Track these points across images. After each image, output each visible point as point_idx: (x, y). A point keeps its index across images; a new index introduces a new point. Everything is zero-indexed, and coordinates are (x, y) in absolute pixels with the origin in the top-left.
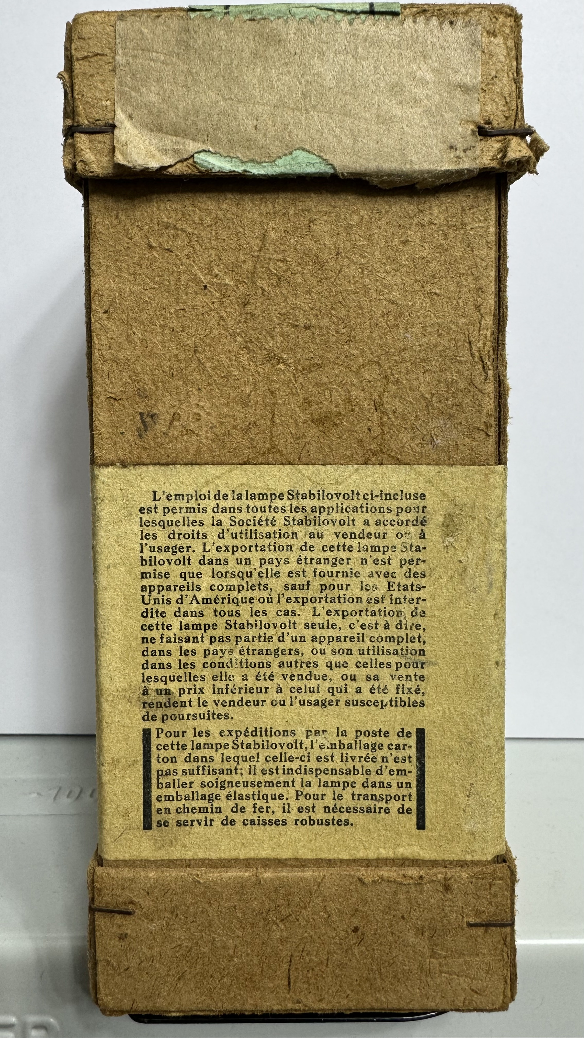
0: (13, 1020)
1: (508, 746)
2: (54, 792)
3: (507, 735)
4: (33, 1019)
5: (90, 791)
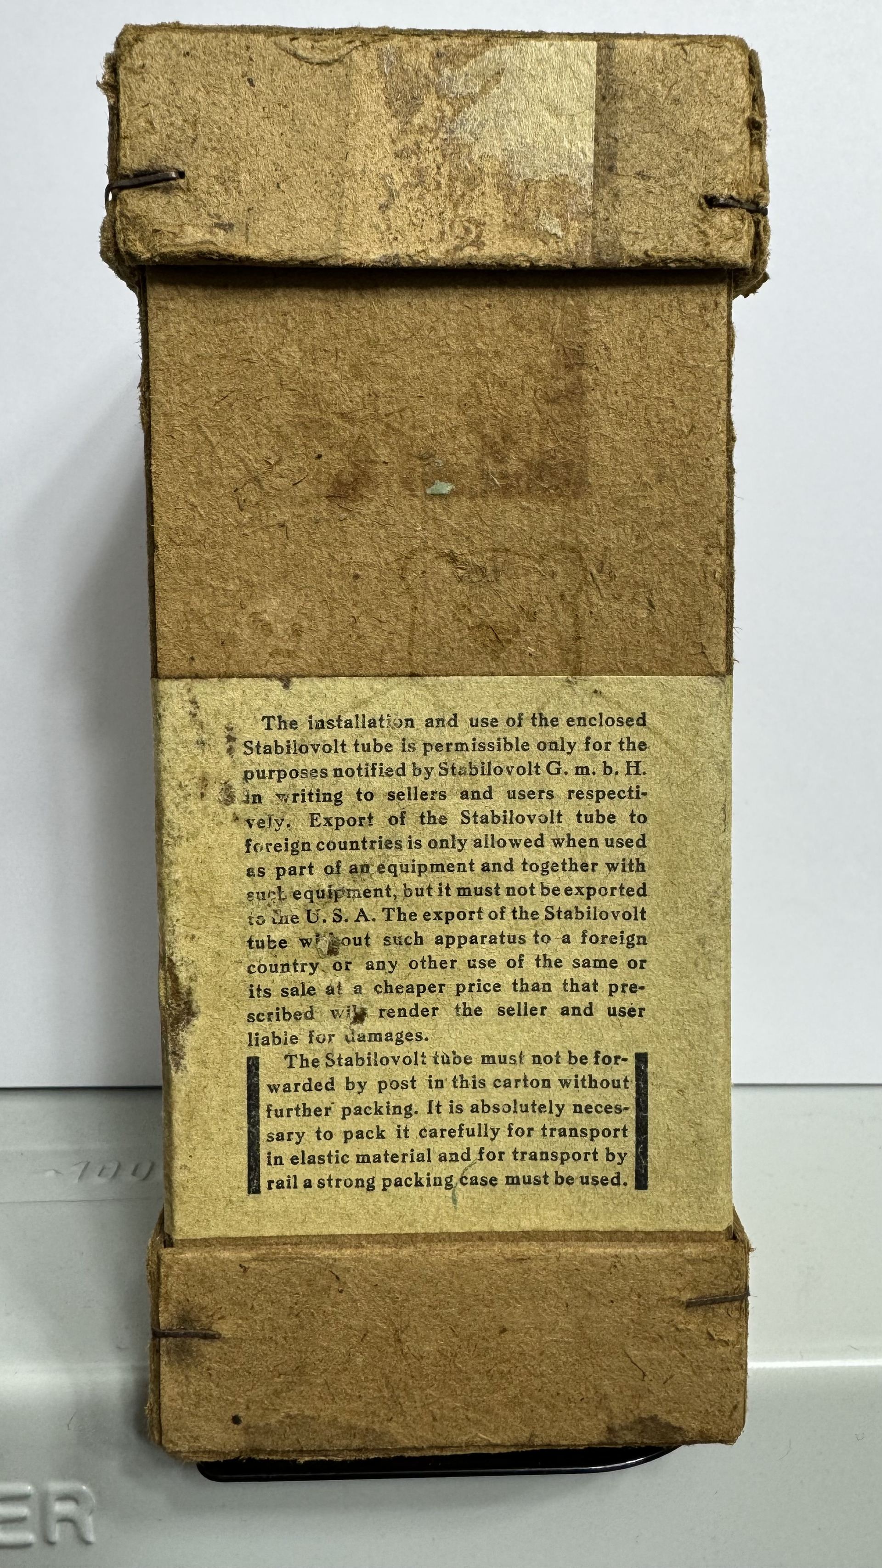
0: (28, 1488)
1: (737, 1099)
2: (78, 1170)
3: (734, 1080)
4: (56, 1486)
5: (132, 1167)
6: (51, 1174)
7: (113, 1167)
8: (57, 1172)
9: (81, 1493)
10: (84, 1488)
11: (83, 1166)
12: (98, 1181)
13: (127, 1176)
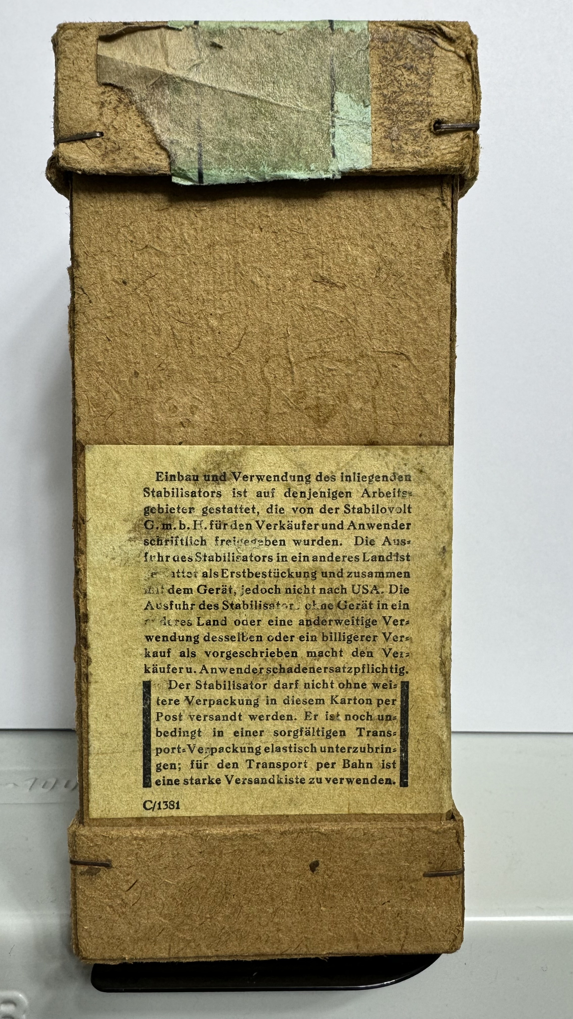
6: (11, 786)
7: (53, 781)
8: (15, 784)
9: (18, 999)
10: (20, 995)
11: (33, 780)
12: (41, 790)
13: (61, 788)
